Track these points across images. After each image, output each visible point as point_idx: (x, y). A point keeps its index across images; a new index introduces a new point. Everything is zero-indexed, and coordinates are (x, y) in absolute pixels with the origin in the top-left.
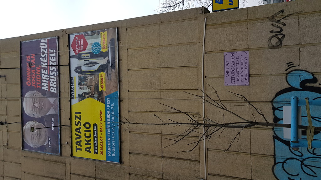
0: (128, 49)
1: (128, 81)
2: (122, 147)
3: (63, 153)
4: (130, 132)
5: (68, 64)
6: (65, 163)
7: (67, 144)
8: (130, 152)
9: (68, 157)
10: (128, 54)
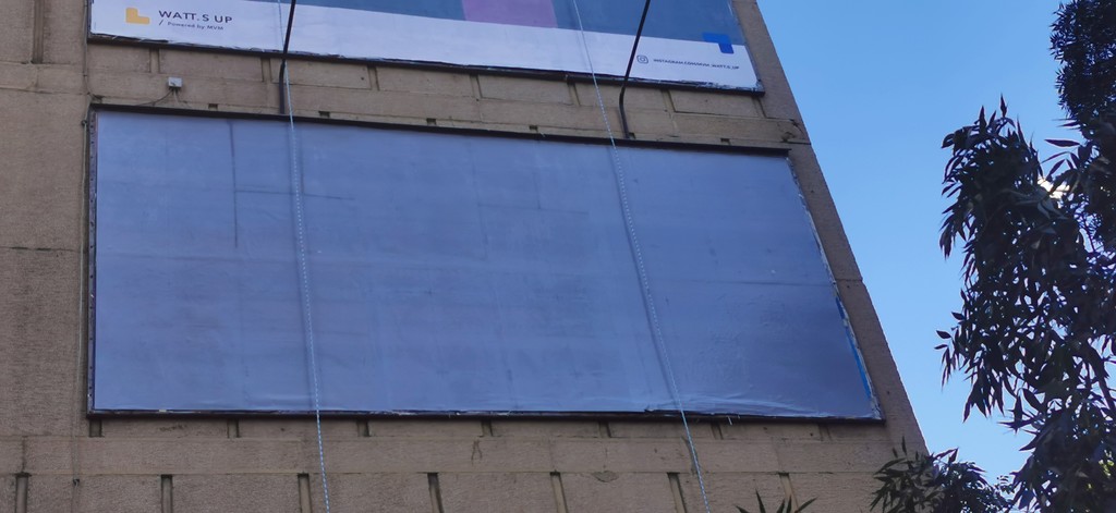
0: (785, 480)
1: (613, 476)
2: (204, 427)
3: (102, 56)
4: (303, 481)
5: (633, 134)
6: (41, 63)
7: (170, 85)
8: (175, 481)
9: (84, 80)
10: (764, 477)
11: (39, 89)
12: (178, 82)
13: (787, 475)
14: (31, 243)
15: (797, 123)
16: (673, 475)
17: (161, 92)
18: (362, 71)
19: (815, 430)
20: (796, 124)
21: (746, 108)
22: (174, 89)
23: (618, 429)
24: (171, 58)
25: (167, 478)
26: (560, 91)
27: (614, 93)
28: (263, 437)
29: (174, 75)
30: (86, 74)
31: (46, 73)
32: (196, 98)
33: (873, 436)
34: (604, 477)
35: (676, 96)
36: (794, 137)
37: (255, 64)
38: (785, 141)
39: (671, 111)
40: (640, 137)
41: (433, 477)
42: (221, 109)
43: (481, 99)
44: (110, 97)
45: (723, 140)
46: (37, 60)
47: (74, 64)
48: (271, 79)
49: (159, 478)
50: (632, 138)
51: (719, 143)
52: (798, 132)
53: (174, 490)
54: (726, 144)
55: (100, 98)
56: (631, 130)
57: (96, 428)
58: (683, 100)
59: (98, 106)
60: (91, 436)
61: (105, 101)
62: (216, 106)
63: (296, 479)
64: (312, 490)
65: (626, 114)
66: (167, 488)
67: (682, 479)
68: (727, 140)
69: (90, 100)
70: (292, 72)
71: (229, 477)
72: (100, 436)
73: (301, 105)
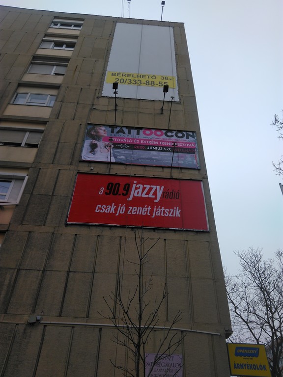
11: (70, 170)
13: (187, 241)
14: (63, 195)
15: (206, 175)
16: (165, 240)
17: (89, 170)
18: (125, 166)
21: (196, 172)
22: (92, 169)
23: (156, 231)
24: (93, 165)
25: (76, 235)
26: (161, 169)
27: (169, 170)
28: (93, 229)
29: (92, 167)
30: (78, 167)
31: (72, 166)
32: (95, 171)
33: (207, 234)
37: (106, 165)
38: (202, 178)
39: (181, 172)
40: (174, 178)
41: (121, 237)
44: (81, 171)
46: (71, 165)
47: (76, 165)
48: (109, 167)
50: (172, 178)
51: (189, 179)
52: (205, 176)
53: (77, 237)
55: (79, 171)
56: (172, 176)
58: (184, 171)
59: (79, 173)
60: (65, 227)
62: (98, 172)
63: (97, 236)
64: (100, 238)
65: (172, 173)
67: (167, 240)
68: (191, 178)
69: (77, 171)
70: (112, 166)
71: (86, 235)
72: (67, 228)
73: (113, 172)
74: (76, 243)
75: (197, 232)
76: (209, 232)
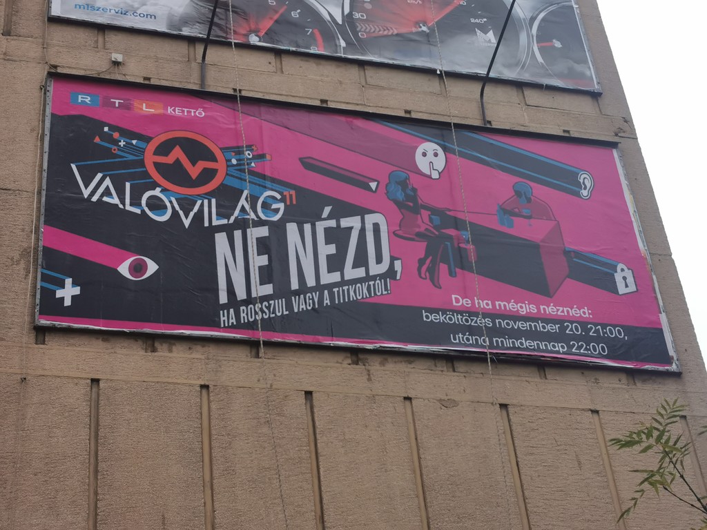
0: (595, 416)
1: (454, 403)
2: (126, 343)
3: (59, 33)
4: (204, 392)
5: (490, 122)
6: (10, 36)
7: (113, 59)
8: (102, 384)
9: (43, 52)
10: (578, 412)
12: (119, 58)
13: (597, 412)
15: (628, 120)
16: (504, 406)
17: (105, 65)
18: (270, 58)
19: (623, 377)
20: (626, 121)
21: (583, 106)
22: (116, 64)
23: (461, 367)
24: (113, 38)
25: (95, 381)
26: (431, 83)
27: (476, 88)
28: (175, 353)
29: (117, 51)
30: (45, 46)
31: (12, 45)
32: (134, 72)
33: (672, 383)
34: (448, 403)
35: (528, 93)
36: (624, 132)
37: (182, 48)
38: (616, 135)
39: (523, 104)
40: (495, 125)
41: (309, 394)
42: (153, 82)
43: (366, 86)
44: (63, 67)
45: (564, 131)
46: (7, 33)
47: (36, 38)
48: (196, 60)
49: (89, 381)
50: (488, 126)
51: (562, 134)
52: (627, 128)
53: (101, 392)
54: (567, 135)
55: (55, 67)
56: (488, 119)
57: (40, 338)
58: (532, 96)
59: (55, 75)
60: (36, 344)
61: (60, 70)
62: (149, 79)
63: (199, 389)
64: (211, 398)
65: (485, 104)
66: (94, 390)
67: (511, 409)
68: (568, 132)
69: (47, 68)
70: (214, 54)
71: (145, 384)
72: (44, 344)
73: (218, 83)
74: (105, 420)
75: (631, 373)
76: (677, 375)
